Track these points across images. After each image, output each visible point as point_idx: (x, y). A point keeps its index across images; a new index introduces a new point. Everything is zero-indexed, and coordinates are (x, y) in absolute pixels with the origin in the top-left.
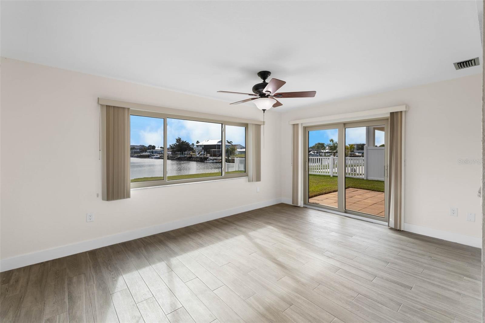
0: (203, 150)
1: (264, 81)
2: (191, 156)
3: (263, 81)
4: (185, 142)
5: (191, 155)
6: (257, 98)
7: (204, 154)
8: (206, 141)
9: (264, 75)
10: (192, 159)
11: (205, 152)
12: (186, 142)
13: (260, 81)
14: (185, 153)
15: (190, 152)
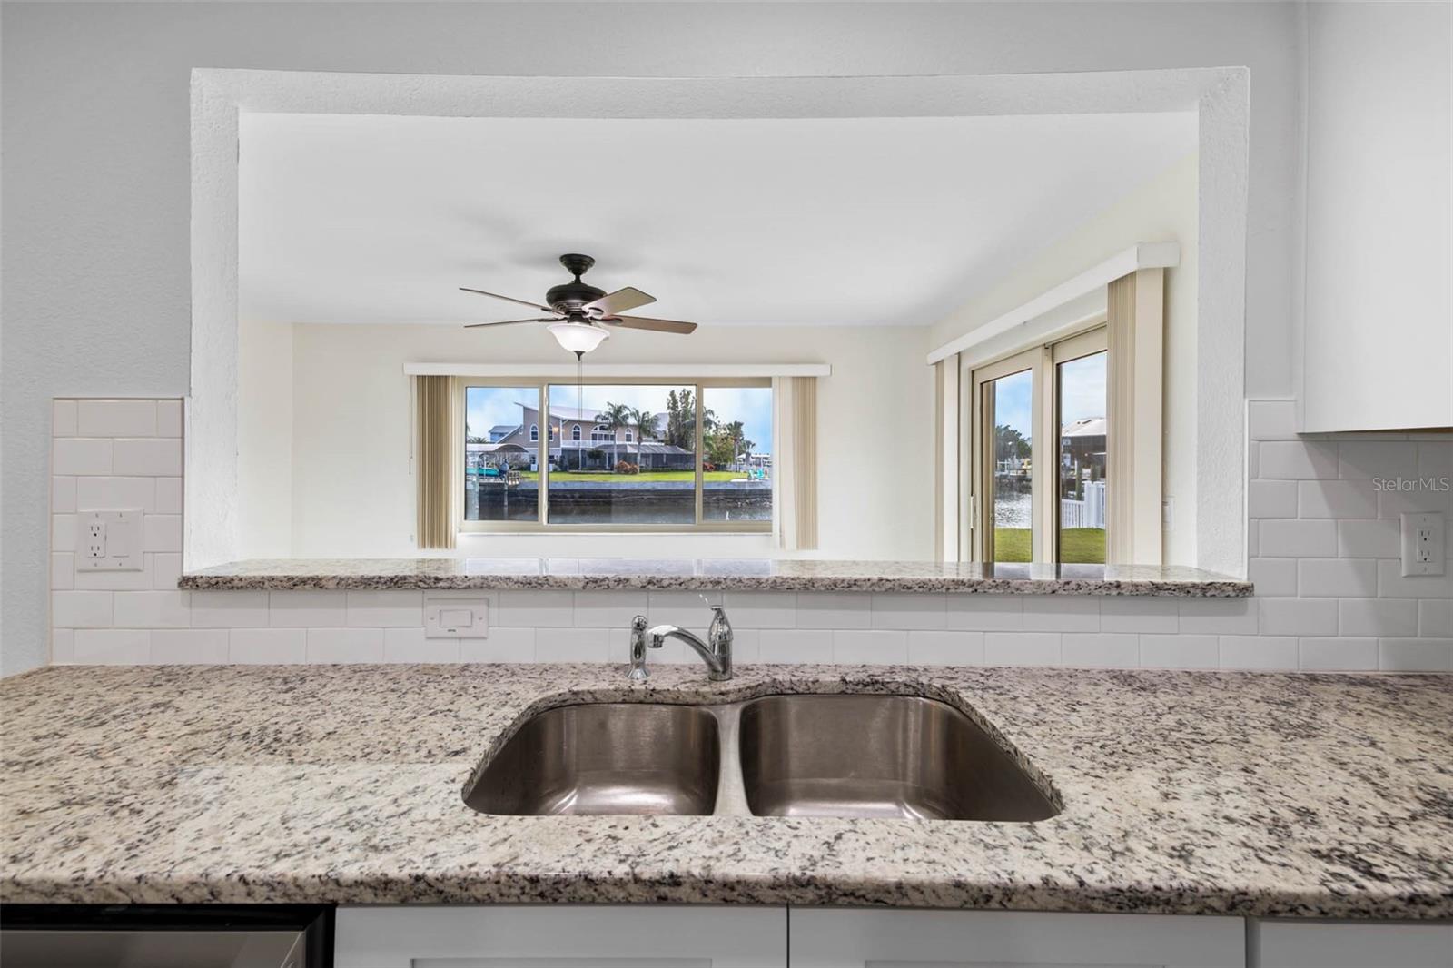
0: (1069, 455)
1: (578, 280)
2: (1025, 473)
3: (573, 277)
4: (1007, 427)
5: (1025, 470)
6: (557, 320)
7: (1072, 467)
8: (1082, 422)
9: (577, 263)
10: (1025, 482)
11: (1076, 463)
12: (1010, 428)
13: (567, 278)
14: (1003, 466)
15: (1022, 460)
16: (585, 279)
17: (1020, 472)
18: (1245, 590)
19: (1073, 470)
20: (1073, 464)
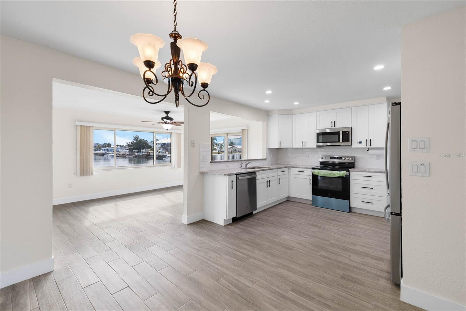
0: (162, 148)
1: (167, 116)
2: (150, 153)
4: (143, 140)
5: (150, 152)
7: (163, 151)
9: (167, 113)
12: (145, 140)
13: (165, 115)
14: (143, 151)
15: (148, 150)
16: (169, 115)
17: (148, 153)
18: (266, 159)
19: (163, 152)
20: (163, 150)
